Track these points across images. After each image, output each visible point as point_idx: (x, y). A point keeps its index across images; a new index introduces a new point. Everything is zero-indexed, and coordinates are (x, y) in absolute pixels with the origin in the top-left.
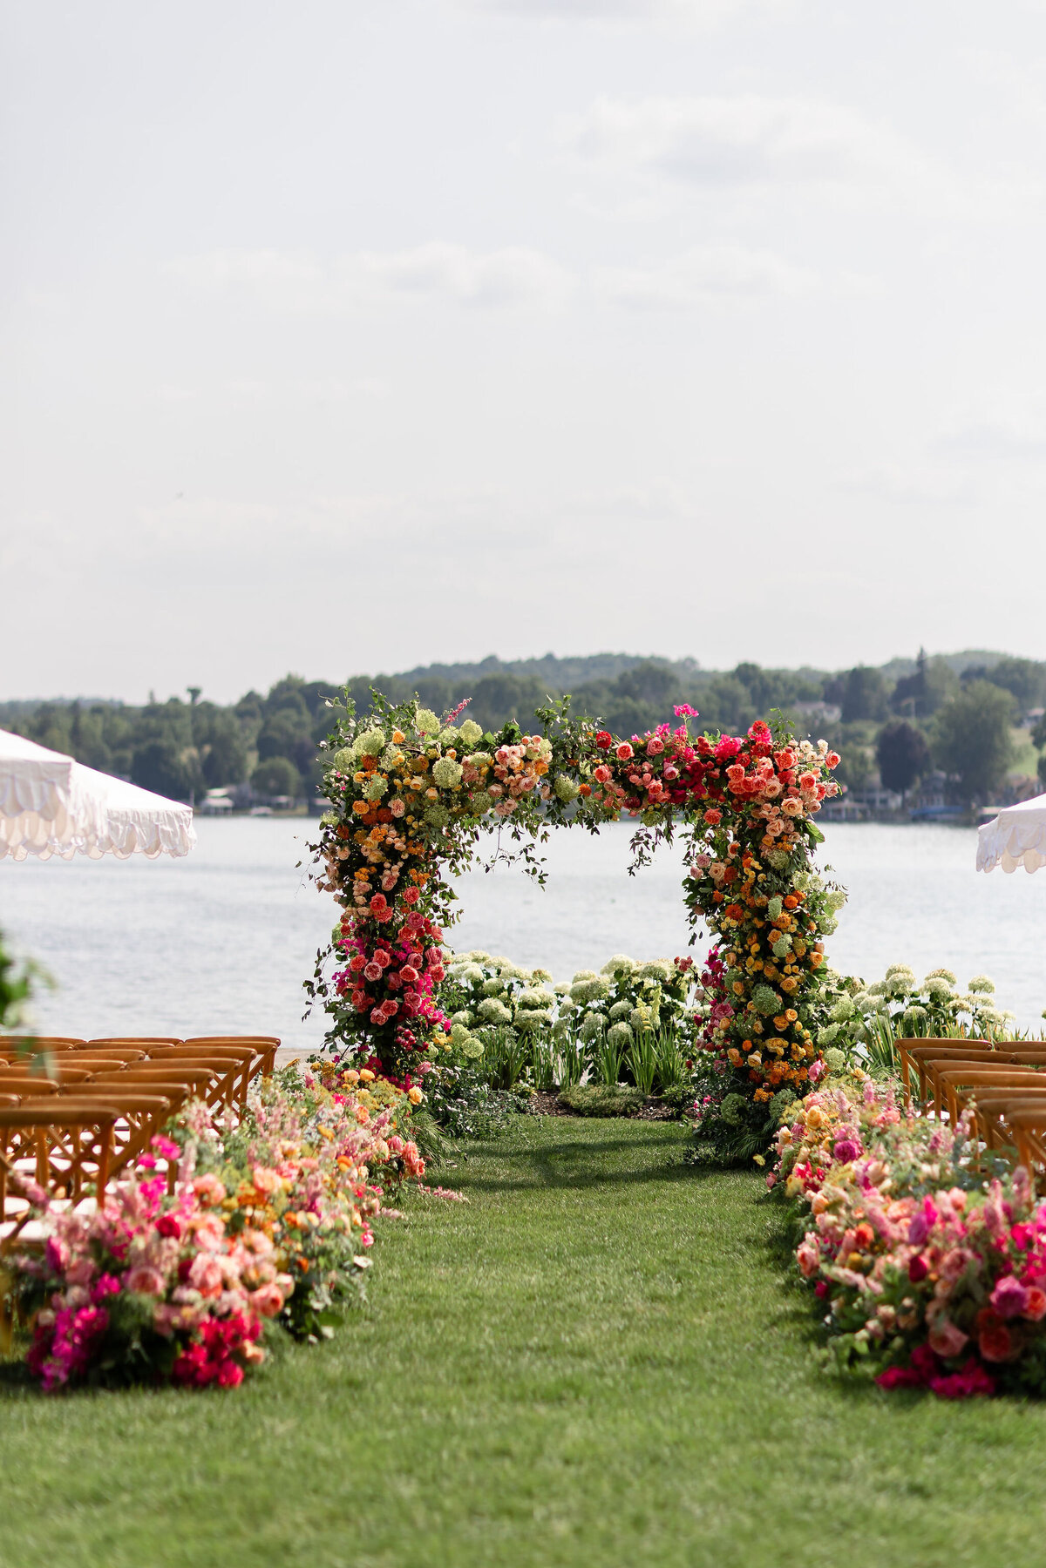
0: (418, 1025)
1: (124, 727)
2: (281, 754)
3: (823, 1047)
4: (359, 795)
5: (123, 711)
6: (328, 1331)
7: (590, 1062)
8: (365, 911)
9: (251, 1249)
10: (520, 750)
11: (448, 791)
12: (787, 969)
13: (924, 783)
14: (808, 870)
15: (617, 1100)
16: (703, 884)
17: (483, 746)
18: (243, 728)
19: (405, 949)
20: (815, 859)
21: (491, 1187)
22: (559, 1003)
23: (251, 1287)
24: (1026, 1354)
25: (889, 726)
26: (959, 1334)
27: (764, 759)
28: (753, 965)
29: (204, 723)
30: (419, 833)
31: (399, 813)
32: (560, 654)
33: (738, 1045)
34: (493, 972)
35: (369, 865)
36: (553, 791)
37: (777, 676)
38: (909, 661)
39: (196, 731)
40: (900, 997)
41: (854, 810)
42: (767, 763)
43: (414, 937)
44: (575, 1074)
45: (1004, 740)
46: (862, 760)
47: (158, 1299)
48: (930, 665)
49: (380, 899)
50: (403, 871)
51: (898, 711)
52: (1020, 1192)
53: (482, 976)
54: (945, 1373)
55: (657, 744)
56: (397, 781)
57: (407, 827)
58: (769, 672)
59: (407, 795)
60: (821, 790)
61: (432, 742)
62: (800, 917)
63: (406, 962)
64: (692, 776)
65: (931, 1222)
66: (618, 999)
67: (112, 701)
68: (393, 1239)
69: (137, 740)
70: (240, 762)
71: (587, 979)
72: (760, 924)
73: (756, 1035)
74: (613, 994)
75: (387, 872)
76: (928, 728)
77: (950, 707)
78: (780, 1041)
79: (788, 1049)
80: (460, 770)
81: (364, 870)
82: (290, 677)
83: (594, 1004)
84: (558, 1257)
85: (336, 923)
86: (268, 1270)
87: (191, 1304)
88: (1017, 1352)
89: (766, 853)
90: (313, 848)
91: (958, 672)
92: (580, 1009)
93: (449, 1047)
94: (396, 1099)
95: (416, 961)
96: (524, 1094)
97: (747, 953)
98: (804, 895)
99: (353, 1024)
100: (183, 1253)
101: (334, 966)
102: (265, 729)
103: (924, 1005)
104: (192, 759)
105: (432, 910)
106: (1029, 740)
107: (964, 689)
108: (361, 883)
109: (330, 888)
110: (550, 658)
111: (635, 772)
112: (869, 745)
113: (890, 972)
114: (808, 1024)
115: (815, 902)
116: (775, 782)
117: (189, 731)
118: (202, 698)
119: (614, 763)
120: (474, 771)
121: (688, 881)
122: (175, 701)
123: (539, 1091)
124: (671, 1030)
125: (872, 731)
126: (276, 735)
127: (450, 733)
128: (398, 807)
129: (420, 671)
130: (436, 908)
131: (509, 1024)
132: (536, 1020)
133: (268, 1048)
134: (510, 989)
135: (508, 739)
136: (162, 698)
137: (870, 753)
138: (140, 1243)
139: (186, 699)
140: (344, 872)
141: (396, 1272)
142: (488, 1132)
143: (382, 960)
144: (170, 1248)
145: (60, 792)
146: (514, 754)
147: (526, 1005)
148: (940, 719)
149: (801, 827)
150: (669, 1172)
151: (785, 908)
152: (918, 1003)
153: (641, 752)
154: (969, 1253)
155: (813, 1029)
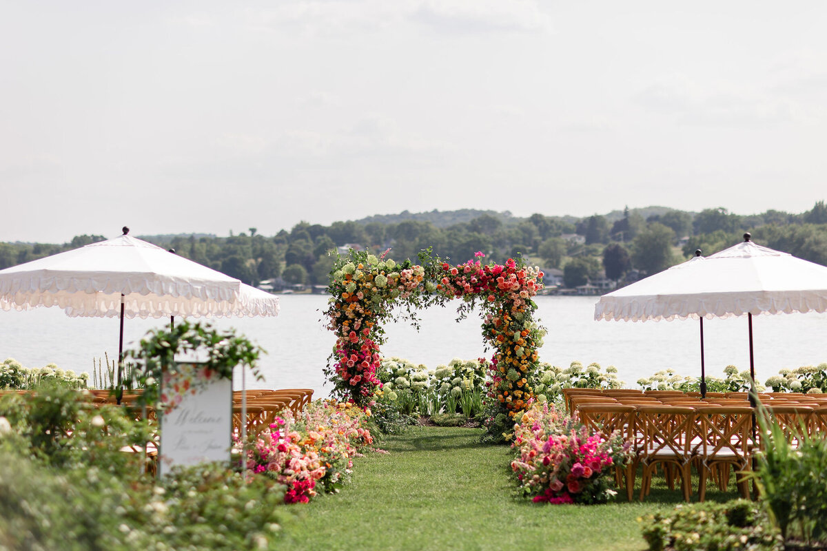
0: (369, 386)
1: (217, 249)
2: (298, 263)
3: (537, 394)
4: (344, 290)
5: (217, 240)
6: (337, 490)
7: (443, 404)
8: (347, 338)
9: (311, 458)
10: (411, 271)
11: (381, 288)
12: (523, 362)
13: (628, 275)
14: (531, 321)
15: (455, 420)
16: (489, 327)
17: (396, 270)
18: (278, 249)
19: (364, 354)
20: (534, 316)
21: (400, 450)
22: (430, 379)
23: (310, 470)
24: (584, 490)
25: (610, 246)
26: (560, 483)
27: (512, 274)
28: (508, 360)
29: (259, 246)
30: (370, 306)
31: (361, 298)
32: (440, 210)
33: (502, 394)
34: (401, 365)
35: (348, 320)
36: (425, 288)
37: (552, 220)
38: (620, 212)
39: (254, 251)
40: (577, 375)
41: (591, 289)
42: (514, 276)
43: (367, 349)
44: (437, 409)
45: (668, 252)
46: (596, 264)
47: (279, 473)
48: (631, 214)
49: (353, 334)
50: (363, 322)
51: (614, 238)
52: (583, 434)
53: (397, 367)
54: (555, 497)
55: (468, 269)
56: (360, 285)
57: (364, 304)
58: (548, 218)
59: (364, 290)
60: (536, 287)
61: (375, 268)
62: (528, 340)
63: (364, 359)
64: (483, 281)
65: (552, 445)
66: (456, 376)
67: (210, 235)
68: (360, 466)
69: (224, 256)
70: (277, 267)
71: (441, 368)
72: (511, 343)
73: (510, 390)
74: (454, 375)
75: (356, 322)
76: (629, 247)
77: (640, 236)
78: (520, 391)
79: (523, 395)
80: (386, 280)
81: (347, 321)
82: (302, 222)
83: (445, 379)
84: (424, 471)
85: (335, 344)
86: (317, 465)
87: (290, 475)
88: (581, 490)
89: (513, 313)
90: (324, 313)
91: (645, 218)
92: (439, 381)
93: (382, 396)
94: (361, 415)
95: (369, 359)
96: (415, 417)
97: (506, 355)
98: (530, 331)
99: (343, 385)
100: (287, 457)
101: (333, 362)
102: (289, 250)
103: (587, 378)
104: (252, 265)
105: (375, 338)
106: (681, 253)
107: (648, 227)
108: (346, 327)
109: (333, 329)
110: (435, 211)
111: (459, 280)
112: (600, 255)
113: (572, 364)
114: (532, 384)
115: (534, 333)
116: (517, 284)
117: (250, 250)
118: (257, 233)
119: (450, 276)
120: (392, 280)
121: (483, 325)
122: (243, 235)
123: (422, 416)
124: (479, 390)
125: (601, 249)
126: (295, 252)
127: (382, 264)
128: (360, 295)
129: (369, 219)
130: (377, 337)
131: (409, 388)
132: (420, 386)
133: (310, 393)
134: (409, 373)
135: (406, 267)
136: (236, 234)
137: (600, 260)
138: (272, 453)
139: (249, 234)
140: (339, 322)
141: (361, 476)
142: (399, 432)
143: (354, 359)
144: (282, 456)
145: (236, 293)
146: (408, 273)
147: (416, 380)
148: (636, 242)
149: (528, 302)
150: (473, 445)
151: (521, 336)
152: (584, 377)
153: (461, 272)
154: (564, 455)
155: (533, 387)
